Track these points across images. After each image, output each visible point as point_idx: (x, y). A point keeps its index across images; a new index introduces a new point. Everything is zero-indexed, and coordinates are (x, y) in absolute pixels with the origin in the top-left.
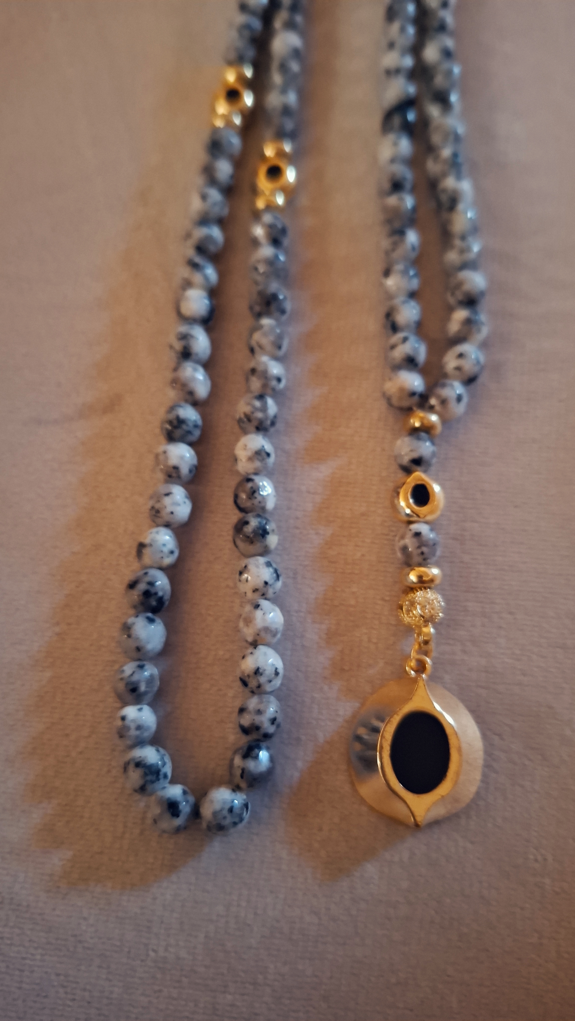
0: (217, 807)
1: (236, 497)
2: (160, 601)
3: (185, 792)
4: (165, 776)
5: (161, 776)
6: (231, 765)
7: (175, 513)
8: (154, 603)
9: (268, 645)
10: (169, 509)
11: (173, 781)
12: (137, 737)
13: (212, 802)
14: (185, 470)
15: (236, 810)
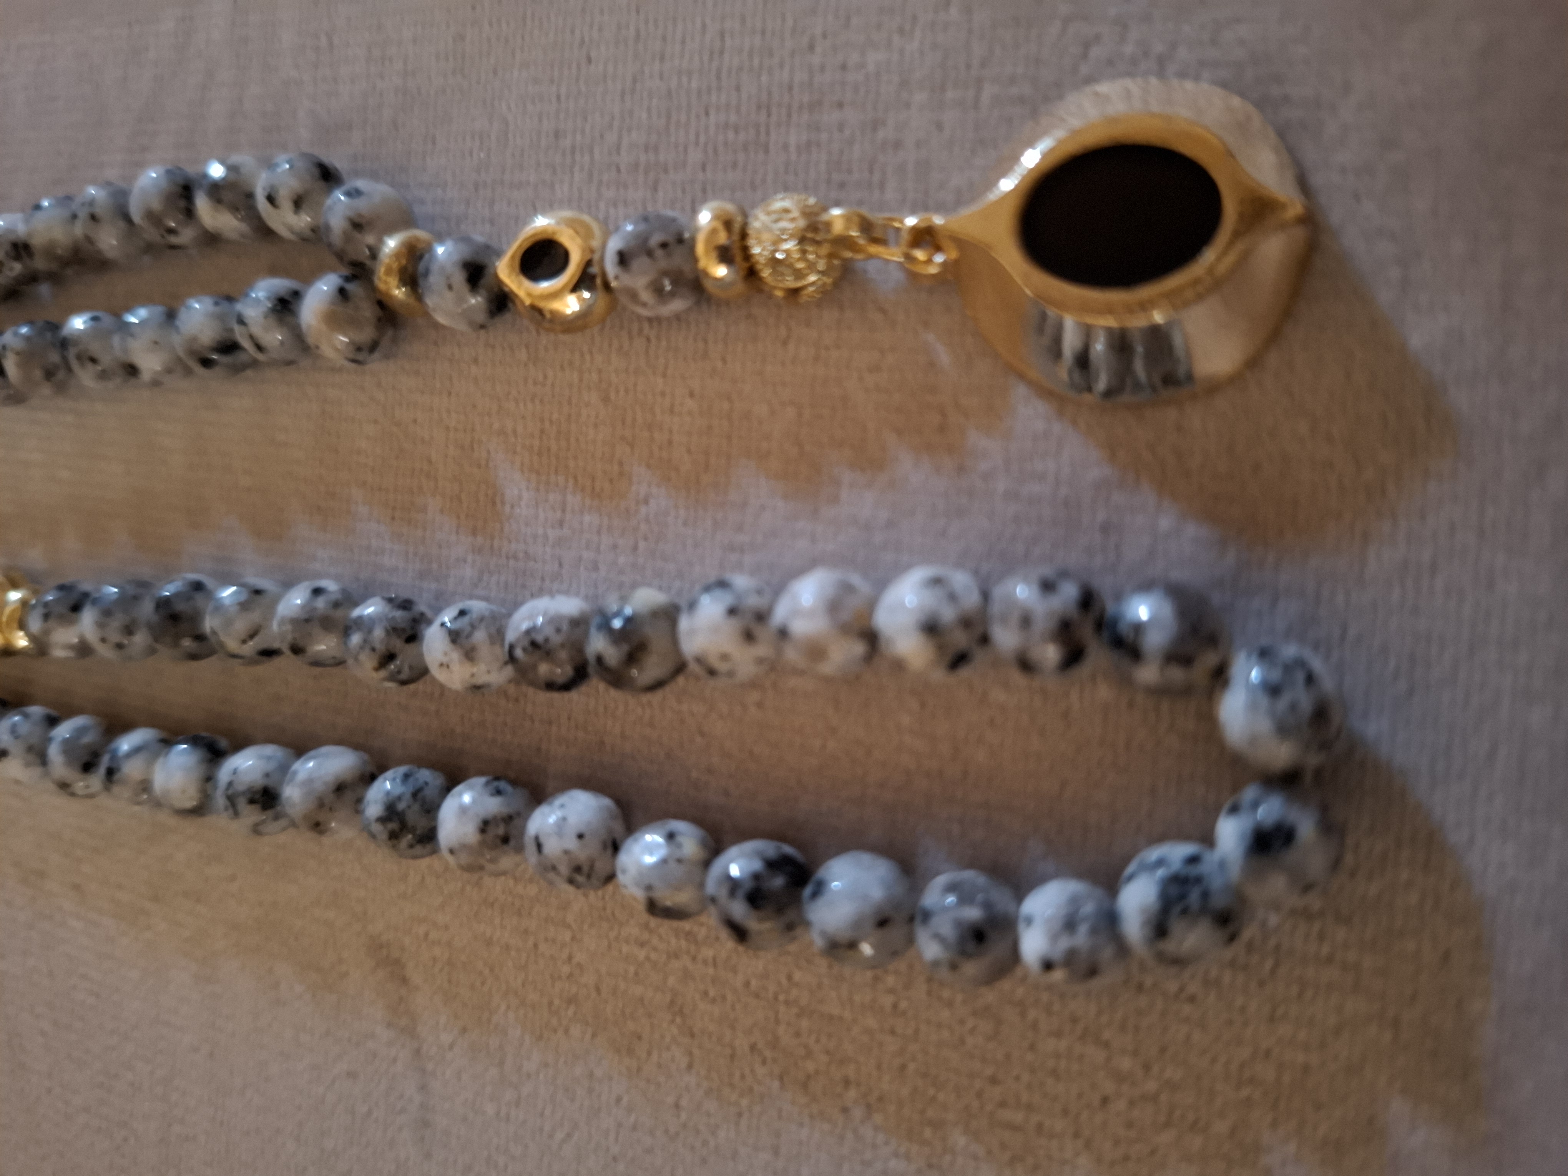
0: (1264, 726)
1: (550, 686)
2: (773, 865)
3: (1234, 810)
4: (1193, 860)
5: (1194, 870)
6: (1160, 692)
7: (582, 829)
8: (778, 882)
9: (872, 605)
10: (572, 844)
11: (1208, 839)
12: (1094, 931)
13: (1253, 740)
14: (493, 805)
15: (1276, 675)
